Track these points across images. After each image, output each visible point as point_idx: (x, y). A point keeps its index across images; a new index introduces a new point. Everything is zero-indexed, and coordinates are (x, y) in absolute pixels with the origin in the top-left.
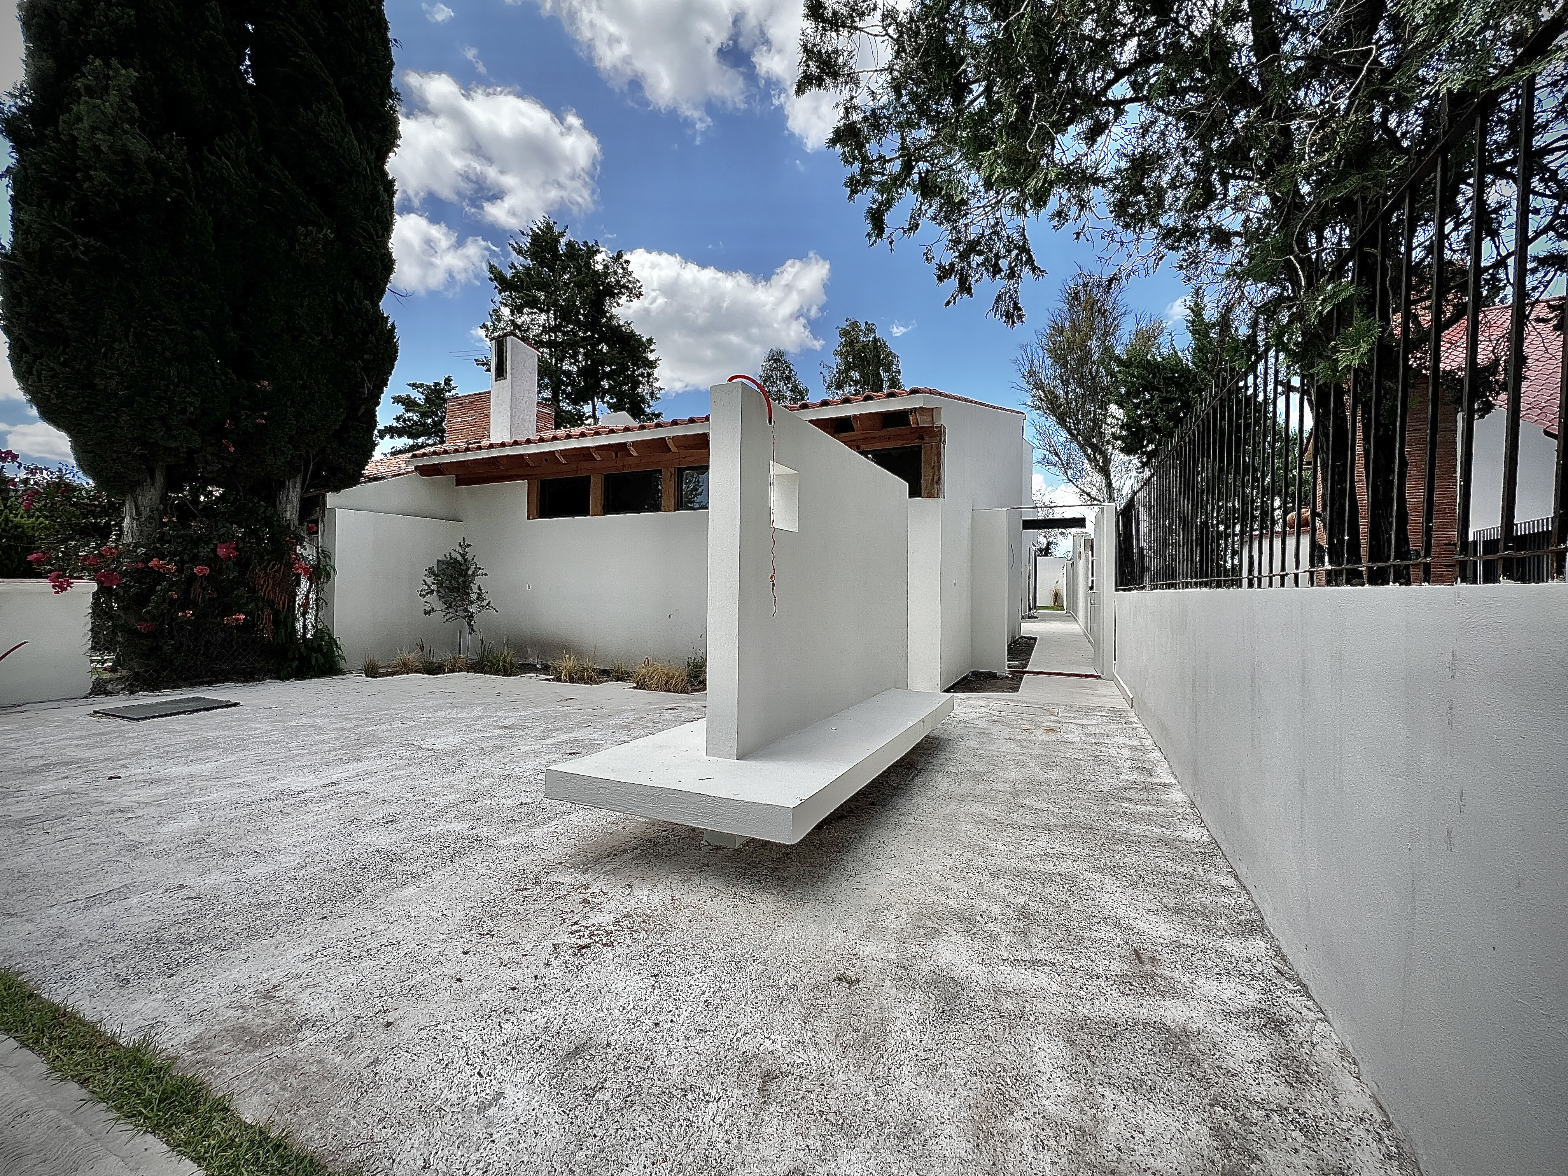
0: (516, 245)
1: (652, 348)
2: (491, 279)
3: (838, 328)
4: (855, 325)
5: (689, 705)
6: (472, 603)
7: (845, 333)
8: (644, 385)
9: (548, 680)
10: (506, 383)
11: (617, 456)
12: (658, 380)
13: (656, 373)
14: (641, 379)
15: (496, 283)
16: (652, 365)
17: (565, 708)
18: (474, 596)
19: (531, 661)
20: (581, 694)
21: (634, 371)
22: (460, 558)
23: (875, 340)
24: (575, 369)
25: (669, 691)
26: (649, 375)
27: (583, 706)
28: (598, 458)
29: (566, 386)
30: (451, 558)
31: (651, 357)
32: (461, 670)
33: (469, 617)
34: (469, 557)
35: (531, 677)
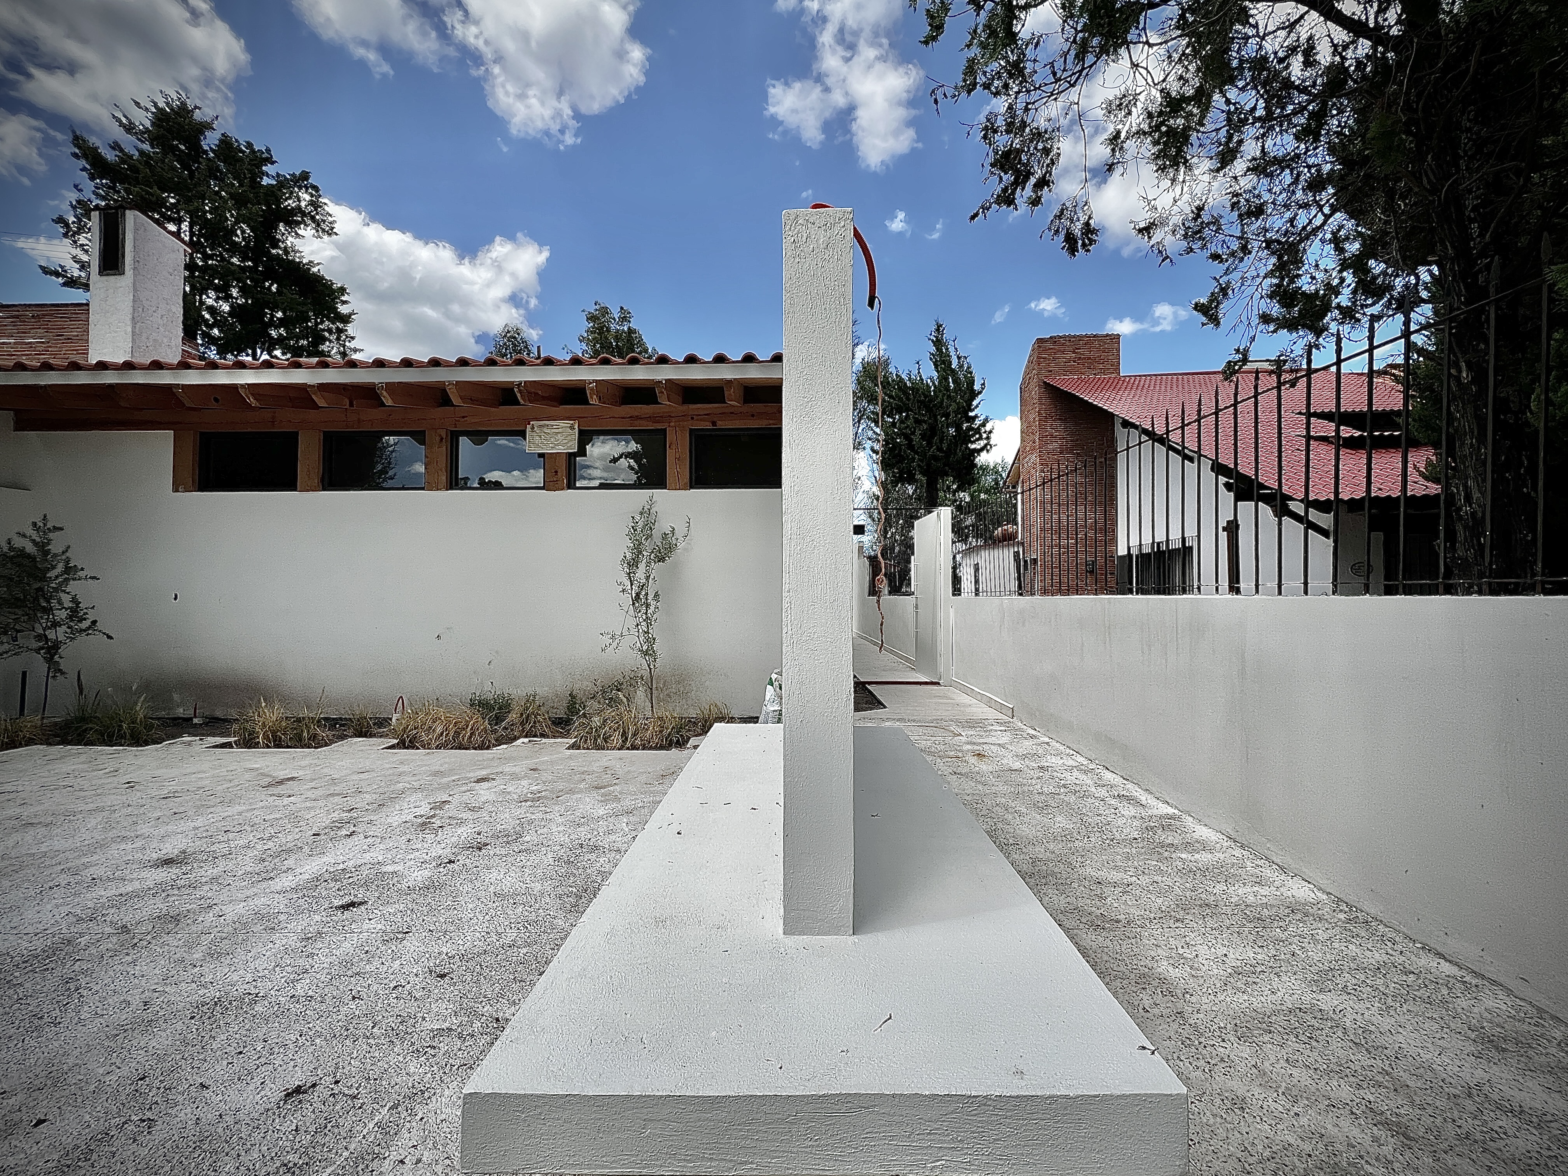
0: (124, 120)
1: (343, 298)
2: (75, 155)
3: (583, 311)
4: (605, 311)
5: (507, 769)
6: (55, 625)
7: (592, 318)
8: (330, 341)
9: (228, 745)
10: (123, 283)
11: (351, 405)
12: (353, 338)
13: (351, 329)
14: (327, 334)
15: (83, 163)
16: (346, 319)
17: (286, 801)
18: (62, 614)
19: (180, 712)
20: (302, 768)
21: (317, 324)
22: (30, 548)
23: (631, 331)
24: (226, 308)
25: (460, 747)
26: (340, 331)
27: (319, 792)
28: (321, 403)
29: (211, 327)
30: (11, 549)
31: (343, 309)
32: (30, 742)
33: (49, 648)
34: (55, 547)
35: (189, 744)
